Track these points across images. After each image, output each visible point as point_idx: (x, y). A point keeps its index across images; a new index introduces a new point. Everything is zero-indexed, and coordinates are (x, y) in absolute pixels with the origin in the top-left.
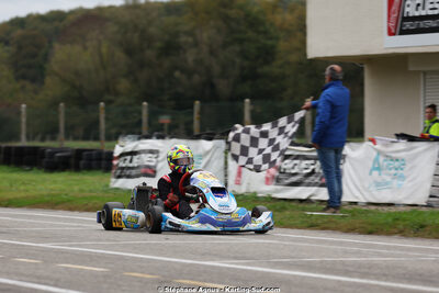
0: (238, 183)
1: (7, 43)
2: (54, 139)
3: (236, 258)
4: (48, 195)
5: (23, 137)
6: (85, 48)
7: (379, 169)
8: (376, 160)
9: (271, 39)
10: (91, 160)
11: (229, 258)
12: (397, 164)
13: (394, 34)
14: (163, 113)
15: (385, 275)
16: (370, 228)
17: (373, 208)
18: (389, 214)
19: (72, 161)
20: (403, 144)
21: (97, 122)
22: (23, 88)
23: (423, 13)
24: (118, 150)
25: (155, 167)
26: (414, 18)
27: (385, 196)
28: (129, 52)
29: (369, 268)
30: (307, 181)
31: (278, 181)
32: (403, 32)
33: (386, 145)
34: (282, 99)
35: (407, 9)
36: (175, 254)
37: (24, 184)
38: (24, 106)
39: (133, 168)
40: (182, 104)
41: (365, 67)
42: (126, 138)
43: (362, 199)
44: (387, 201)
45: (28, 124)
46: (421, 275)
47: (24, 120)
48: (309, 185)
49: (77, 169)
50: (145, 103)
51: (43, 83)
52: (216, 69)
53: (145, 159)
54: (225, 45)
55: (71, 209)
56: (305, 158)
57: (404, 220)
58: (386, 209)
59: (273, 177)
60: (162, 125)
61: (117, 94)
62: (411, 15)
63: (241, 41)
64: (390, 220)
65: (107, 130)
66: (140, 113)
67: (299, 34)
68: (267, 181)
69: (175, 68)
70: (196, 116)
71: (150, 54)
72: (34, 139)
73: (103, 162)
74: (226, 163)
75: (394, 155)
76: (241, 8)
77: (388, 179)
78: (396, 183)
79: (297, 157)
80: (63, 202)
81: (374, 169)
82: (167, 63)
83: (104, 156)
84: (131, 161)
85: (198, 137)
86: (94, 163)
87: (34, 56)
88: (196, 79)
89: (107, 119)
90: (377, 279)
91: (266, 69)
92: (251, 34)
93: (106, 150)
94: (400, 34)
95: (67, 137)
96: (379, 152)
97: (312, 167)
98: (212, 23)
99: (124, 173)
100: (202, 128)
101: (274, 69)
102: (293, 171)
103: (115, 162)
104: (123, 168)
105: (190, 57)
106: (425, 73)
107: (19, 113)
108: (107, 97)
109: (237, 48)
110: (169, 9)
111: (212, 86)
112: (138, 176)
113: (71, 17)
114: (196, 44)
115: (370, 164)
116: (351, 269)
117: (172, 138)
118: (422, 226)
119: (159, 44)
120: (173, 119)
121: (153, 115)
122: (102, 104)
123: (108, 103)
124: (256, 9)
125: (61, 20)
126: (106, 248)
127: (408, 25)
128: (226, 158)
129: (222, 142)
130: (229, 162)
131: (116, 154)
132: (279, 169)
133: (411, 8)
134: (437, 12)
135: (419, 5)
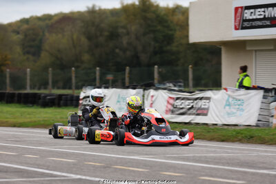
1: (18, 33)
2: (45, 88)
4: (43, 121)
5: (28, 87)
6: (63, 36)
7: (229, 105)
8: (228, 100)
9: (171, 30)
10: (67, 101)
12: (239, 102)
13: (238, 29)
14: (109, 74)
15: (228, 163)
16: (223, 138)
17: (226, 127)
18: (235, 131)
19: (56, 101)
20: (243, 91)
21: (70, 79)
22: (28, 59)
23: (254, 17)
24: (82, 95)
26: (250, 20)
27: (232, 120)
28: (89, 38)
30: (189, 112)
31: (173, 112)
32: (243, 28)
33: (233, 92)
34: (177, 65)
35: (245, 15)
37: (29, 114)
38: (28, 70)
40: (120, 69)
41: (222, 47)
42: (87, 88)
43: (219, 122)
44: (233, 123)
45: (31, 80)
47: (28, 78)
48: (190, 114)
49: (59, 106)
50: (98, 68)
51: (39, 56)
52: (140, 48)
54: (144, 34)
56: (188, 99)
57: (242, 134)
58: (233, 128)
59: (170, 110)
60: (108, 80)
61: (82, 62)
62: (247, 19)
63: (154, 32)
64: (234, 133)
65: (76, 83)
66: (95, 73)
68: (167, 112)
69: (117, 48)
70: (127, 75)
71: (101, 39)
72: (34, 88)
73: (74, 102)
75: (237, 97)
76: (154, 12)
77: (235, 111)
78: (239, 113)
79: (183, 99)
81: (227, 105)
82: (111, 44)
83: (74, 98)
84: (90, 101)
85: (128, 88)
86: (69, 102)
87: (34, 40)
88: (128, 53)
89: (76, 77)
90: (224, 165)
91: (169, 48)
92: (159, 27)
93: (76, 95)
94: (242, 29)
95: (53, 87)
96: (229, 96)
97: (192, 104)
98: (137, 21)
100: (130, 83)
101: (173, 48)
102: (181, 107)
103: (81, 102)
104: (85, 105)
105: (125, 41)
106: (256, 51)
107: (26, 74)
108: (76, 64)
109: (152, 35)
110: (114, 12)
111: (138, 58)
113: (56, 18)
114: (128, 33)
115: (224, 103)
116: (209, 160)
117: (113, 88)
118: (252, 137)
119: (106, 33)
120: (115, 77)
121: (103, 75)
122: (73, 68)
123: (77, 67)
124: (163, 13)
125: (50, 20)
127: (246, 24)
128: (143, 99)
129: (141, 90)
130: (146, 102)
131: (81, 97)
132: (173, 105)
133: (248, 15)
134: (262, 17)
135: (252, 13)
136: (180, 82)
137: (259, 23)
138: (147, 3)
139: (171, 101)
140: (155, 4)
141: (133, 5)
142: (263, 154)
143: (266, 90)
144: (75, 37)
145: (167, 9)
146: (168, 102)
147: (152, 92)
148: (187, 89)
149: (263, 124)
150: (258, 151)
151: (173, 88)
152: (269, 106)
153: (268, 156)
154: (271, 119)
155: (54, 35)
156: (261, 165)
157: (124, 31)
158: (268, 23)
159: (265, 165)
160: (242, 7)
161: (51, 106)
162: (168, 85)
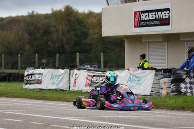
0: (74, 86)
3: (74, 116)
6: (12, 32)
7: (131, 81)
8: (130, 77)
9: (87, 29)
11: (72, 116)
12: (138, 79)
13: (137, 27)
14: (43, 58)
15: (134, 123)
19: (7, 78)
20: (140, 71)
21: (17, 62)
23: (148, 19)
24: (26, 73)
25: (41, 80)
26: (145, 21)
28: (30, 34)
29: (128, 120)
31: (90, 85)
32: (140, 26)
33: (134, 71)
34: (91, 53)
35: (142, 17)
36: (50, 115)
39: (32, 80)
40: (51, 55)
41: (125, 40)
42: (29, 69)
46: (149, 123)
49: (9, 81)
50: (37, 55)
52: (65, 41)
53: (37, 77)
54: (68, 32)
55: (7, 97)
56: (101, 76)
59: (88, 84)
60: (43, 63)
61: (25, 51)
62: (143, 19)
63: (75, 30)
65: (21, 65)
66: (35, 58)
67: (98, 27)
68: (86, 86)
69: (49, 41)
70: (57, 59)
71: (38, 35)
73: (20, 78)
74: (70, 78)
75: (136, 75)
76: (75, 16)
77: (135, 85)
78: (137, 86)
79: (98, 76)
80: (4, 94)
81: (129, 81)
82: (45, 38)
83: (20, 76)
84: (31, 78)
85: (58, 68)
86: (16, 78)
88: (57, 44)
89: (21, 61)
90: (131, 124)
91: (85, 41)
92: (78, 27)
93: (21, 73)
95: (5, 68)
96: (131, 74)
97: (104, 80)
98: (64, 22)
99: (28, 82)
100: (59, 65)
101: (88, 41)
102: (96, 82)
103: (25, 78)
104: (28, 81)
105: (55, 36)
106: (149, 43)
108: (21, 52)
109: (74, 32)
110: (46, 16)
111: (63, 48)
112: (34, 84)
113: (6, 20)
114: (57, 31)
115: (128, 79)
116: (121, 120)
117: (48, 68)
119: (41, 31)
120: (47, 61)
121: (40, 59)
122: (19, 55)
123: (21, 54)
124: (81, 17)
125: (2, 21)
126: (22, 112)
127: (142, 23)
128: (70, 76)
129: (68, 70)
130: (71, 78)
131: (25, 75)
132: (91, 81)
133: (143, 17)
134: (154, 18)
135: (146, 15)
136: (95, 64)
137: (152, 23)
138: (70, 10)
139: (90, 78)
140: (75, 11)
141: (60, 11)
142: (158, 116)
143: (157, 70)
144: (20, 33)
145: (84, 14)
146: (87, 78)
147: (76, 71)
148: (100, 70)
149: (155, 94)
150: (155, 114)
151: (90, 69)
152: (159, 82)
153: (162, 118)
154: (161, 91)
155: (5, 32)
156: (159, 125)
157: (55, 29)
158: (158, 23)
159: (162, 124)
160: (139, 12)
161: (4, 81)
162: (86, 66)
